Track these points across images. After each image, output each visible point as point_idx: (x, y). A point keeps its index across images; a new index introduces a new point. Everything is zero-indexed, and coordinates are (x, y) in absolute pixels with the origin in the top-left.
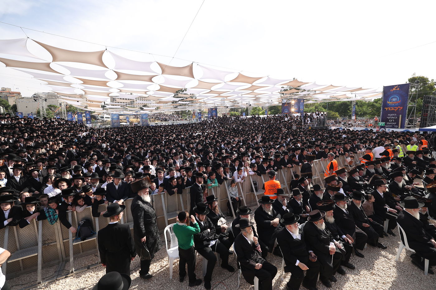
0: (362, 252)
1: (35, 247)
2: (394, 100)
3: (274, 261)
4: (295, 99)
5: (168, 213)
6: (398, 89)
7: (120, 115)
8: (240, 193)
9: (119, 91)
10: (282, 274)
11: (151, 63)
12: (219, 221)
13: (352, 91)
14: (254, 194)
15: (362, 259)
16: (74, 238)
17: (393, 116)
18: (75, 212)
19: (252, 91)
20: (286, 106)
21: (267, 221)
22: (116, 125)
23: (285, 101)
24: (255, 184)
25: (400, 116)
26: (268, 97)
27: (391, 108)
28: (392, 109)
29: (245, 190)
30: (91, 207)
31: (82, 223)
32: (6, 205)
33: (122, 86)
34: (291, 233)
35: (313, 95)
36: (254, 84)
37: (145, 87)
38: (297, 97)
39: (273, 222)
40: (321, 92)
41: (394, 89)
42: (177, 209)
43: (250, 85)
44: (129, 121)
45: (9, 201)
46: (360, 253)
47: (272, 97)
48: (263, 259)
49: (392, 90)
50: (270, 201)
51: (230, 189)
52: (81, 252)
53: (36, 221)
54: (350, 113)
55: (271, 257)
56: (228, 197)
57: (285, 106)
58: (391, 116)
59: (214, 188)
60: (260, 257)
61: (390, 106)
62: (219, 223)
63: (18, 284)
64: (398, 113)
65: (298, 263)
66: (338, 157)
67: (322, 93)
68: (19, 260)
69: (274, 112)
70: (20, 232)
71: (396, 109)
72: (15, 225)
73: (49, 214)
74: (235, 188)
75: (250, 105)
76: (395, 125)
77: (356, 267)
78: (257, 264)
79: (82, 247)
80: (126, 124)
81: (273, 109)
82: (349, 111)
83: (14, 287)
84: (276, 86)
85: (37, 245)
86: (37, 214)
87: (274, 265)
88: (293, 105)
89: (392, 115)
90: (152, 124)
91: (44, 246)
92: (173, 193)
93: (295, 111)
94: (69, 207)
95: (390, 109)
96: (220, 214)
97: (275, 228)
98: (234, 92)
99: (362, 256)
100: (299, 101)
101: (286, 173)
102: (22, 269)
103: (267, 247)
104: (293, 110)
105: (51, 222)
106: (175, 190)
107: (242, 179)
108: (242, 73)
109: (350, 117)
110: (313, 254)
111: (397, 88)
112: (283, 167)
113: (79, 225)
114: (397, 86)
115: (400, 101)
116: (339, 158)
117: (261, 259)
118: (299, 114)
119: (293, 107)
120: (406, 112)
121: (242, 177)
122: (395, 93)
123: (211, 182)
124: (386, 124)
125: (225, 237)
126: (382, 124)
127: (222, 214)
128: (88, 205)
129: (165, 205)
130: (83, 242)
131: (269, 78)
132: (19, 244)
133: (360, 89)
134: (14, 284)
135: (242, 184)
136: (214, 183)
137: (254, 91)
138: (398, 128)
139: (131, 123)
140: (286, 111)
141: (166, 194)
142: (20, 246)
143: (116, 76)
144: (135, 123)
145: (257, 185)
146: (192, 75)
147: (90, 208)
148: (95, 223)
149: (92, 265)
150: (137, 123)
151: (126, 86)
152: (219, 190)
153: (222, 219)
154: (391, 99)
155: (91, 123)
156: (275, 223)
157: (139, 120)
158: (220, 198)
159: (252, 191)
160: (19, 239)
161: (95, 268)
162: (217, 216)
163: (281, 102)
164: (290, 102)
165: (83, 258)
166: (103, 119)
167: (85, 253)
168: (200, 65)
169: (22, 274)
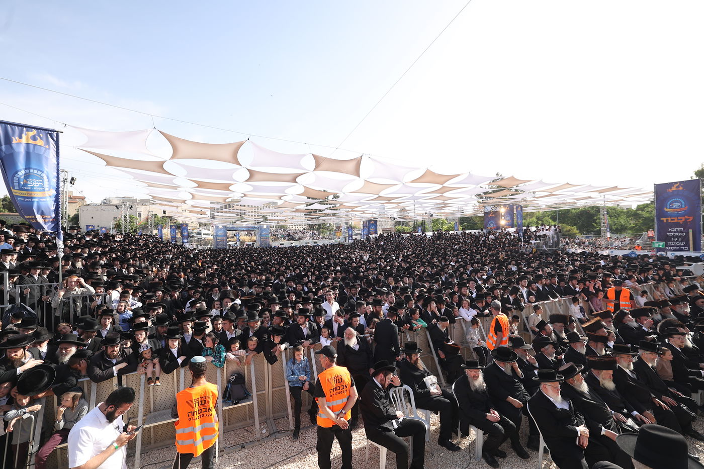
2: (676, 205)
4: (505, 206)
6: (681, 188)
7: (228, 230)
9: (243, 195)
11: (304, 155)
13: (600, 192)
17: (679, 232)
19: (441, 194)
20: (492, 216)
22: (220, 244)
23: (489, 209)
25: (691, 231)
26: (464, 203)
27: (672, 218)
28: (674, 220)
31: (233, 378)
33: (252, 188)
36: (446, 184)
37: (282, 190)
38: (509, 202)
40: (549, 193)
41: (674, 189)
43: (439, 187)
44: (239, 240)
47: (469, 203)
49: (670, 190)
52: (227, 423)
57: (489, 216)
58: (675, 232)
61: (671, 216)
63: (150, 463)
64: (685, 226)
67: (551, 195)
69: (468, 226)
71: (681, 219)
75: (432, 215)
76: (684, 246)
79: (228, 417)
80: (234, 244)
81: (466, 222)
82: (595, 225)
88: (503, 214)
89: (674, 230)
90: (276, 244)
93: (506, 225)
95: (671, 220)
100: (511, 208)
102: (152, 441)
104: (503, 222)
108: (431, 169)
109: (598, 233)
111: (678, 187)
113: (228, 382)
114: (679, 184)
115: (687, 207)
119: (503, 218)
120: (700, 224)
122: (676, 194)
124: (666, 245)
126: (659, 245)
130: (235, 406)
131: (470, 176)
133: (615, 188)
137: (444, 195)
138: (689, 251)
139: (242, 243)
140: (492, 225)
143: (248, 175)
144: (248, 243)
146: (357, 173)
149: (246, 443)
150: (251, 243)
151: (256, 189)
154: (670, 204)
157: (254, 238)
161: (252, 447)
163: (482, 210)
164: (497, 211)
165: (229, 433)
166: (200, 236)
167: (231, 426)
168: (372, 159)
169: (152, 449)
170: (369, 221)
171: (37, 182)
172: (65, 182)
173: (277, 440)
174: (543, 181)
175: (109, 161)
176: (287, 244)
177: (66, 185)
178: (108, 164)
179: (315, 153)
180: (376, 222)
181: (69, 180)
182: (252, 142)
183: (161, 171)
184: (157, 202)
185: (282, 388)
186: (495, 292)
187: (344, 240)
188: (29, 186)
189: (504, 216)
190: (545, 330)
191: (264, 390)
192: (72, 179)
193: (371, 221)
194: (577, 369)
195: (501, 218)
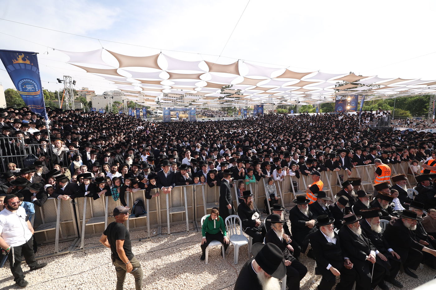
0: (416, 272)
1: (103, 217)
3: (307, 262)
4: (351, 96)
5: (207, 203)
7: (171, 111)
8: (278, 192)
9: (171, 88)
10: (314, 277)
11: (199, 62)
12: (253, 215)
13: (429, 84)
14: (293, 194)
15: (415, 279)
16: (130, 214)
18: (132, 193)
19: (301, 87)
20: (341, 103)
21: (301, 221)
22: (167, 119)
23: (339, 98)
24: (295, 184)
26: (319, 94)
29: (284, 190)
30: (144, 190)
31: (136, 202)
32: (87, 180)
34: (325, 236)
35: (375, 91)
36: (302, 79)
37: (193, 84)
38: (354, 93)
39: (308, 223)
42: (216, 201)
43: (298, 81)
44: (178, 117)
45: (89, 177)
46: (412, 273)
47: (323, 93)
48: (293, 257)
50: (306, 201)
51: (268, 186)
52: (135, 226)
53: (104, 197)
54: (426, 111)
55: (304, 258)
56: (265, 195)
57: (339, 103)
59: (251, 183)
60: (290, 255)
62: (253, 218)
65: (329, 267)
66: (399, 162)
67: (386, 87)
68: (92, 225)
69: (327, 109)
70: (94, 204)
72: (91, 197)
73: (113, 192)
74: (272, 186)
75: (299, 102)
77: (404, 286)
78: (286, 261)
79: (136, 223)
80: (176, 119)
81: (326, 106)
82: (425, 110)
83: (89, 244)
84: (328, 81)
85: (105, 216)
86: (105, 191)
87: (306, 266)
88: (349, 102)
90: (199, 120)
91: (109, 217)
92: (213, 185)
93: (351, 109)
94: (128, 189)
96: (255, 209)
97: (310, 229)
98: (281, 89)
99: (415, 277)
100: (356, 97)
101: (331, 176)
102: (94, 232)
103: (299, 247)
104: (348, 107)
105: (115, 198)
106: (215, 182)
107: (281, 178)
108: (290, 69)
110: (349, 261)
112: (328, 169)
113: (134, 204)
116: (400, 164)
117: (291, 257)
118: (355, 113)
119: (349, 104)
121: (281, 176)
123: (249, 178)
125: (258, 231)
127: (257, 209)
128: (142, 188)
129: (205, 195)
130: (136, 218)
132: (93, 212)
134: (89, 243)
135: (281, 183)
136: (252, 179)
137: (303, 87)
139: (180, 118)
140: (340, 109)
141: (206, 185)
142: (93, 214)
143: (169, 76)
144: (184, 119)
145: (298, 185)
147: (142, 191)
148: (146, 204)
149: (143, 238)
150: (186, 119)
152: (256, 186)
153: (256, 214)
155: (146, 118)
156: (310, 225)
157: (187, 116)
158: (257, 194)
159: (292, 191)
160: (93, 209)
161: (145, 241)
162: (251, 211)
163: (334, 99)
164: (345, 100)
165: (136, 231)
166: (157, 114)
167: (137, 228)
168: (245, 63)
169: (94, 236)
170: (258, 106)
171: (31, 87)
172: (71, 84)
173: (159, 239)
174: (379, 77)
175: (88, 70)
176: (206, 119)
177: (71, 85)
178: (88, 72)
179: (207, 61)
180: (262, 106)
181: (72, 82)
182: (164, 54)
183: (117, 74)
184: (125, 93)
185: (165, 210)
186: (320, 157)
187: (241, 117)
188: (28, 89)
189: (350, 103)
190: (347, 188)
191: (156, 210)
192: (74, 81)
193: (259, 105)
194: (357, 219)
195: (348, 105)
